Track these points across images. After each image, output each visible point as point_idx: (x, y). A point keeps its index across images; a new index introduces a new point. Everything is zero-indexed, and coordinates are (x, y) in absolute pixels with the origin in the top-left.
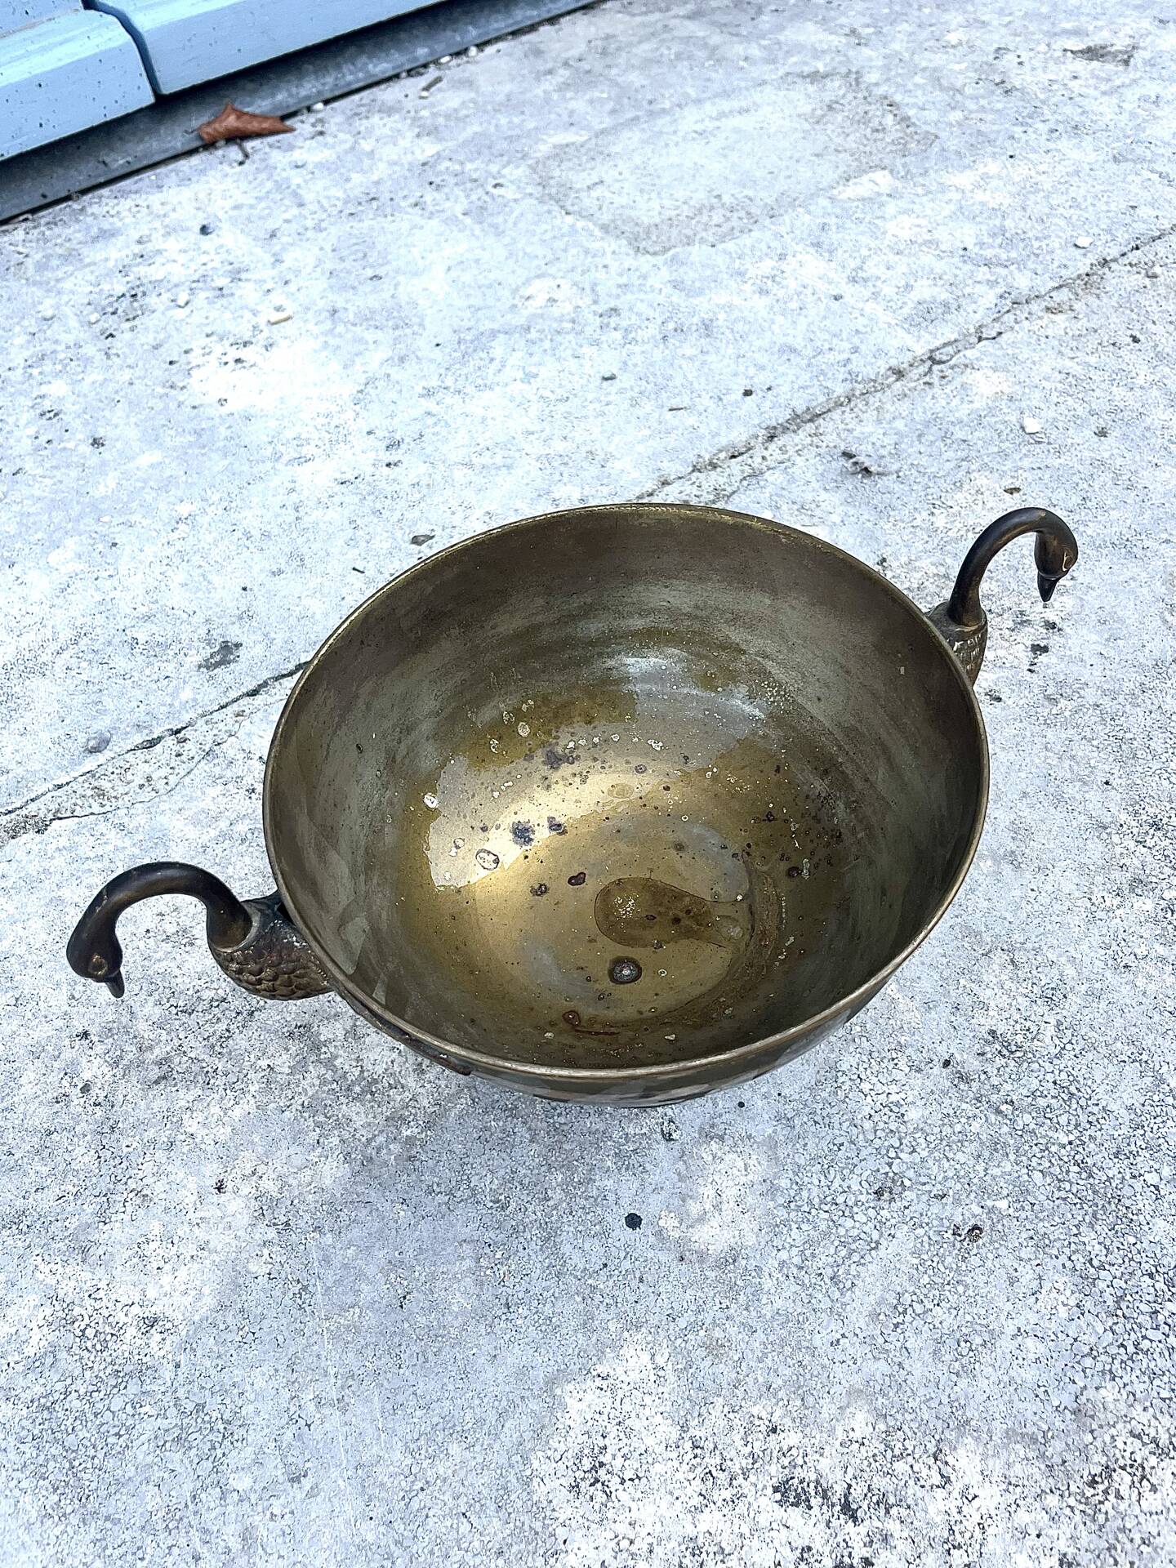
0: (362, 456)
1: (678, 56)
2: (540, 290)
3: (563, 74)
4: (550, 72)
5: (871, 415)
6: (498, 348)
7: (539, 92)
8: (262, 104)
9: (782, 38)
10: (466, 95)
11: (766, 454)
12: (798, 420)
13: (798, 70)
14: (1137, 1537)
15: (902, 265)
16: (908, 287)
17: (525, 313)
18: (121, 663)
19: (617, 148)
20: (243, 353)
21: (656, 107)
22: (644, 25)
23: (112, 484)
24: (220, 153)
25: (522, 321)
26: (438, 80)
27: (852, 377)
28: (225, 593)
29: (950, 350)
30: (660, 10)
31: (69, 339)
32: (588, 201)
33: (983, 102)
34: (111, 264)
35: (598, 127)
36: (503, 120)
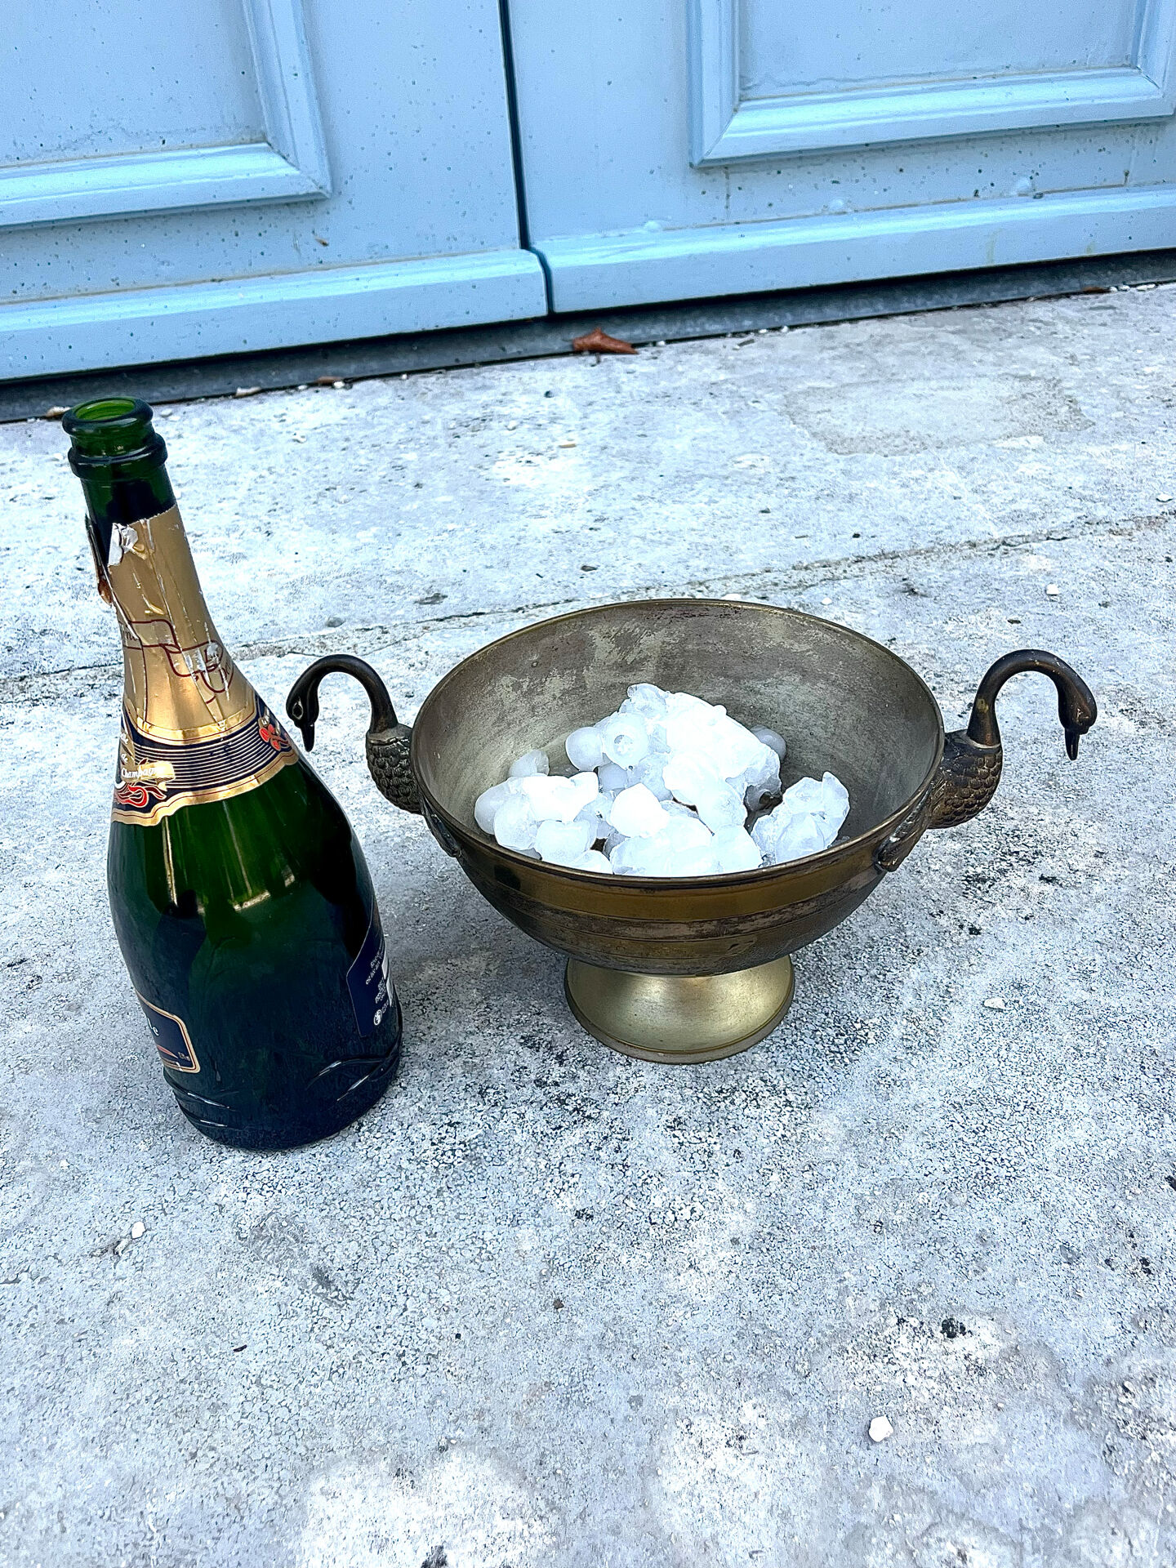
0: (575, 521)
1: (930, 353)
2: (748, 460)
3: (842, 351)
4: (832, 348)
5: (939, 563)
6: (699, 485)
7: (817, 358)
8: (623, 333)
9: (1015, 353)
10: (765, 352)
11: (848, 569)
12: (883, 555)
13: (1014, 373)
15: (1017, 488)
16: (1013, 501)
17: (730, 469)
18: (370, 590)
19: (850, 395)
20: (534, 459)
21: (895, 377)
22: (918, 332)
23: (415, 506)
24: (582, 358)
25: (725, 473)
26: (752, 341)
27: (938, 541)
28: (452, 570)
29: (1020, 539)
30: (936, 326)
31: (432, 434)
32: (812, 419)
33: (1145, 410)
34: (479, 402)
35: (847, 380)
36: (782, 368)
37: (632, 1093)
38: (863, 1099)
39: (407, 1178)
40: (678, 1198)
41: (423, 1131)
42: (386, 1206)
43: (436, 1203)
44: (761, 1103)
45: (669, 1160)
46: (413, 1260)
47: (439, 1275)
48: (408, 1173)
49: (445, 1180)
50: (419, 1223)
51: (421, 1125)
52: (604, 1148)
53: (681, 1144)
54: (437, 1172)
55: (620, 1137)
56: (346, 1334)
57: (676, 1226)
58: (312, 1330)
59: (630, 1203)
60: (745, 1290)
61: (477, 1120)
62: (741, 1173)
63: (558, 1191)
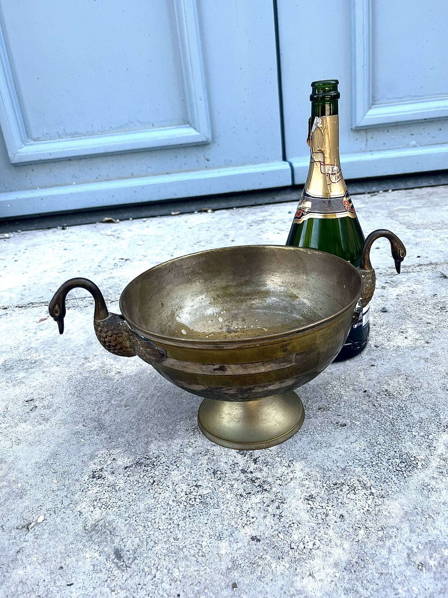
3: (415, 197)
4: (411, 196)
7: (404, 199)
10: (381, 198)
11: (414, 268)
12: (431, 264)
14: (340, 501)
19: (417, 210)
21: (438, 205)
26: (376, 195)
31: (242, 225)
32: (400, 218)
34: (262, 216)
35: (416, 206)
36: (388, 203)
37: (289, 480)
38: (414, 495)
39: (170, 509)
40: (307, 537)
41: (183, 488)
42: (157, 522)
43: (182, 523)
44: (357, 492)
45: (305, 516)
46: (165, 551)
47: (176, 561)
48: (171, 507)
49: (188, 512)
50: (171, 532)
51: (182, 485)
52: (271, 506)
53: (312, 508)
54: (186, 508)
55: (280, 501)
56: (123, 586)
57: (304, 551)
58: (107, 581)
59: (281, 535)
60: (340, 592)
61: (210, 485)
62: (343, 527)
63: (244, 525)
